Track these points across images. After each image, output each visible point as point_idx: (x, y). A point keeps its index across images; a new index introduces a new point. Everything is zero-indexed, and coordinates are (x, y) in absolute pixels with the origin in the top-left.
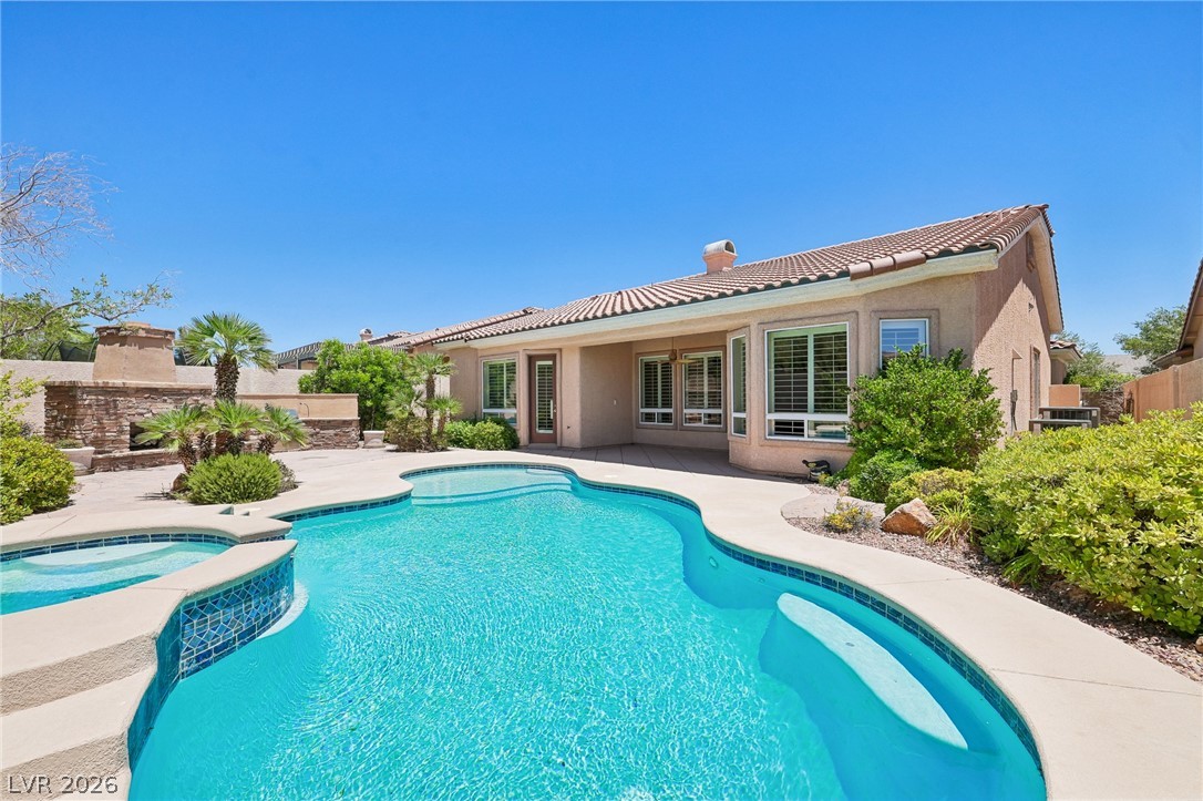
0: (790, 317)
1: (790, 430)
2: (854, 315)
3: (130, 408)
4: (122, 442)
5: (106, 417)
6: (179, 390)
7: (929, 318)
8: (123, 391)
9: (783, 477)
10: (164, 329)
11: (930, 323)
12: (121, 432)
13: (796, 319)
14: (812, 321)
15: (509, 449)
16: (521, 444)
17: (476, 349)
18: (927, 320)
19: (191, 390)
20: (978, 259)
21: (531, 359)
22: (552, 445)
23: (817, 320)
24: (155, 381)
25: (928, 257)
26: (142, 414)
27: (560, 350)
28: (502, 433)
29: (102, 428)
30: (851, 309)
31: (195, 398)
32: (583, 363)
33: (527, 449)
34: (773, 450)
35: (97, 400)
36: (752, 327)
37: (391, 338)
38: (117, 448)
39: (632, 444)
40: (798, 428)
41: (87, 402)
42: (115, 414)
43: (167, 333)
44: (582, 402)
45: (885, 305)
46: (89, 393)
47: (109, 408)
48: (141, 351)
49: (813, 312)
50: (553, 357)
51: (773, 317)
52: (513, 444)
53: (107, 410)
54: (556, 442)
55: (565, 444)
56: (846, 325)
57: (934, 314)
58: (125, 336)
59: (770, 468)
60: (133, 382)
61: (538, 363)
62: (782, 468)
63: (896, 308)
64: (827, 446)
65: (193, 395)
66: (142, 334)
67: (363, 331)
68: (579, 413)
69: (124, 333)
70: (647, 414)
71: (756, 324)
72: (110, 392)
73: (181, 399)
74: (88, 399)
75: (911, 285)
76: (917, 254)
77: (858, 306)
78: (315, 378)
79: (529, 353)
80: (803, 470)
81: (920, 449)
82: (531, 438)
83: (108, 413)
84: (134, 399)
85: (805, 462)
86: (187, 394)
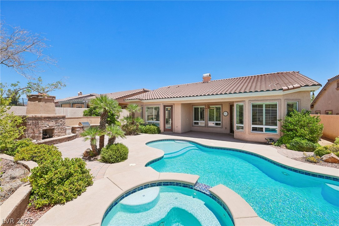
0: (259, 99)
1: (257, 130)
2: (280, 100)
3: (42, 124)
4: (40, 137)
5: (35, 128)
6: (57, 117)
7: (298, 102)
8: (40, 119)
9: (259, 143)
10: (53, 96)
11: (298, 103)
12: (40, 133)
13: (261, 100)
14: (267, 101)
15: (159, 134)
16: (161, 132)
17: (143, 103)
18: (297, 102)
19: (60, 117)
20: (315, 88)
21: (165, 106)
22: (171, 132)
23: (268, 101)
24: (49, 114)
25: (301, 86)
26: (46, 126)
27: (174, 104)
28: (157, 129)
29: (34, 132)
30: (280, 98)
31: (61, 120)
32: (182, 108)
33: (163, 133)
34: (254, 135)
35: (33, 122)
36: (246, 102)
37: (91, 95)
38: (39, 139)
39: (191, 131)
40: (261, 130)
41: (30, 123)
42: (38, 127)
43: (53, 97)
44: (181, 120)
45: (288, 98)
46: (30, 120)
47: (36, 125)
48: (45, 104)
49: (267, 98)
50: (172, 106)
51: (253, 99)
52: (159, 132)
53: (36, 126)
54: (172, 131)
55: (175, 132)
56: (277, 102)
57: (299, 101)
58: (41, 99)
59: (253, 140)
60: (44, 115)
61: (166, 108)
62: (256, 140)
63: (290, 99)
64: (271, 134)
65: (60, 119)
66: (46, 98)
67: (79, 92)
68: (180, 123)
69: (41, 97)
70: (195, 122)
71: (248, 101)
72: (36, 119)
73: (57, 120)
74: (30, 122)
75: (294, 93)
76: (299, 85)
77: (281, 98)
78: (89, 111)
79: (164, 105)
80: (265, 141)
81: (308, 137)
82: (164, 130)
83: (36, 127)
84: (43, 121)
85: (266, 139)
86: (59, 119)
